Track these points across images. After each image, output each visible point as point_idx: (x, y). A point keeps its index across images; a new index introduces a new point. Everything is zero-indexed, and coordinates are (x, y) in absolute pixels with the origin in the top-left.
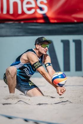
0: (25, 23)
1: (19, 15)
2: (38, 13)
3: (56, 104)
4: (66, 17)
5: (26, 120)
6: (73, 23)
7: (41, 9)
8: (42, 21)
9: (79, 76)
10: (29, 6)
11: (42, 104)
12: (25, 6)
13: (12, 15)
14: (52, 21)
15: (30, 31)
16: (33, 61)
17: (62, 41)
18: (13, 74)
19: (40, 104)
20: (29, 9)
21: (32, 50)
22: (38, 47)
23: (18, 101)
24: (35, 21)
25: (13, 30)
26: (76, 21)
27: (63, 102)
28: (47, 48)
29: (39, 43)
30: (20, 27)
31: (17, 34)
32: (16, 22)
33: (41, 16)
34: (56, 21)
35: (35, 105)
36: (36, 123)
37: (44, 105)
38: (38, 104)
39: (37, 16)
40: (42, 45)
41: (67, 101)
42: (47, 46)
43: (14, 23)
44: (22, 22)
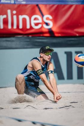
0: (33, 37)
1: (28, 30)
2: (44, 28)
3: (60, 108)
4: (69, 31)
5: (34, 123)
6: (75, 37)
7: (47, 24)
8: (47, 35)
9: (80, 84)
10: (36, 22)
11: (48, 108)
12: (33, 22)
13: (21, 30)
14: (56, 35)
15: (37, 44)
16: (36, 68)
17: (66, 53)
18: (21, 81)
19: (46, 109)
20: (37, 24)
21: (36, 58)
22: (42, 55)
23: (27, 106)
24: (42, 35)
25: (22, 43)
26: (77, 35)
27: (66, 106)
28: (50, 56)
29: (43, 52)
30: (28, 40)
31: (25, 47)
32: (25, 36)
33: (47, 31)
34: (60, 35)
35: (42, 109)
36: (42, 125)
37: (49, 109)
38: (44, 109)
39: (44, 30)
40: (45, 53)
41: (70, 106)
42: (50, 54)
43: (23, 37)
44: (30, 36)
